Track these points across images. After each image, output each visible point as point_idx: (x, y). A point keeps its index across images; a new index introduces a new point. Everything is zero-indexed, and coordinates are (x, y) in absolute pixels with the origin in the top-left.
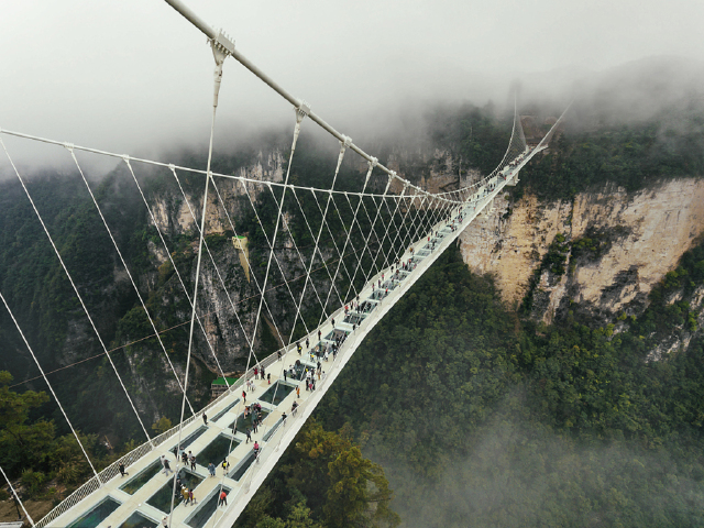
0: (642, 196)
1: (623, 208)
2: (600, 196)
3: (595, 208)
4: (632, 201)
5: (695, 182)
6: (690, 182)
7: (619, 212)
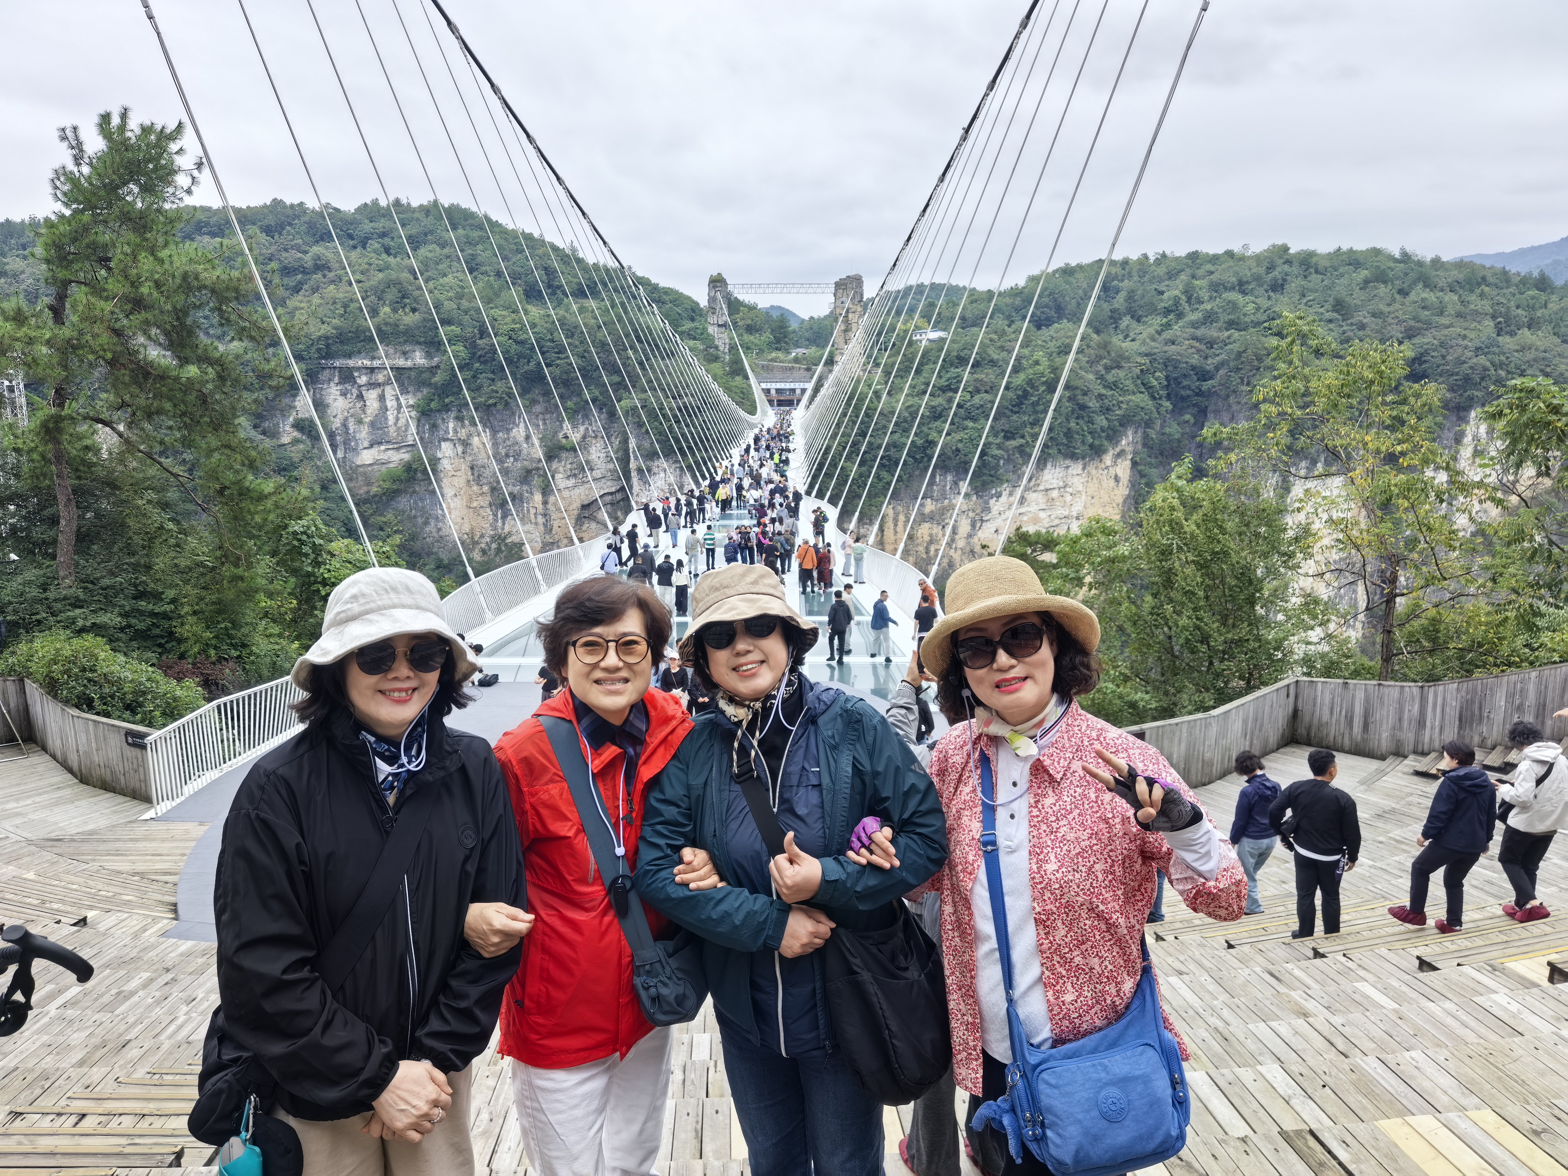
0: (1003, 499)
1: (973, 525)
3: (924, 531)
4: (987, 509)
5: (1084, 469)
6: (1076, 468)
7: (970, 536)
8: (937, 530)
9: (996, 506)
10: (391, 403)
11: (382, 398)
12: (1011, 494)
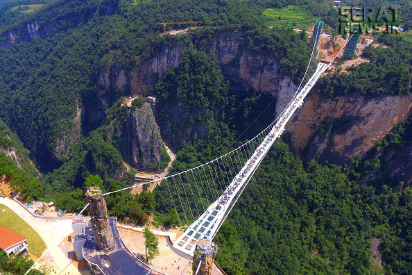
1: (361, 107)
4: (366, 104)
5: (400, 98)
7: (359, 109)
8: (351, 105)
9: (369, 103)
10: (233, 45)
11: (231, 43)
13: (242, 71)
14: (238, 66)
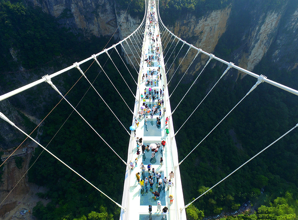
0: (202, 20)
1: (194, 27)
2: (185, 22)
3: (183, 28)
4: (198, 23)
5: (221, 12)
6: (219, 12)
7: (193, 29)
8: (186, 28)
9: (200, 22)
12: (204, 19)
13: (77, 21)
14: (72, 16)
